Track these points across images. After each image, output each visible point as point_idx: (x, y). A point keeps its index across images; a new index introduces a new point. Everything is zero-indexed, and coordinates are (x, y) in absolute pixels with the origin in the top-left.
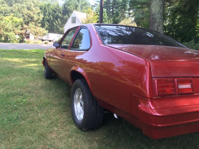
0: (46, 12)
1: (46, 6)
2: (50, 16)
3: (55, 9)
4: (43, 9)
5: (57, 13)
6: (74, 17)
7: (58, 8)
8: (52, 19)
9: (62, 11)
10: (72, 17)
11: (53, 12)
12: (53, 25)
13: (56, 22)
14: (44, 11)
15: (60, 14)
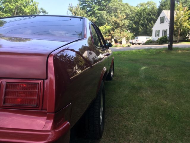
0: (141, 17)
1: (142, 11)
2: (144, 20)
3: (149, 13)
4: (139, 14)
5: (151, 16)
6: (162, 17)
7: (152, 11)
8: (146, 23)
9: (156, 13)
10: (161, 17)
11: (147, 15)
12: (147, 28)
13: (150, 25)
14: (139, 16)
15: (154, 17)
